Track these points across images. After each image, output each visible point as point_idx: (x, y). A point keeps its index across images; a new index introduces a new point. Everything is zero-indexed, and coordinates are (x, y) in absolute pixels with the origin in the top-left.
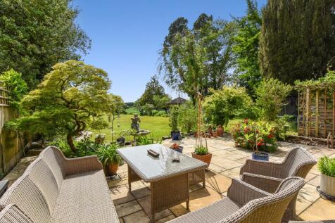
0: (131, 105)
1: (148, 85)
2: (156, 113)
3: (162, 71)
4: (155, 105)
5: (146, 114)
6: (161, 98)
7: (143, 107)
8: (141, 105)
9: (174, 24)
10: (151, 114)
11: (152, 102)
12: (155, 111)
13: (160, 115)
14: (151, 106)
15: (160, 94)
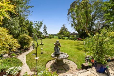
0: (55, 35)
1: (61, 28)
2: (65, 38)
3: (69, 19)
4: (64, 35)
5: (61, 39)
6: (66, 32)
7: (60, 36)
8: (59, 35)
9: (72, 4)
10: (63, 39)
11: (63, 34)
12: (64, 37)
13: (66, 39)
14: (63, 35)
15: (66, 31)
